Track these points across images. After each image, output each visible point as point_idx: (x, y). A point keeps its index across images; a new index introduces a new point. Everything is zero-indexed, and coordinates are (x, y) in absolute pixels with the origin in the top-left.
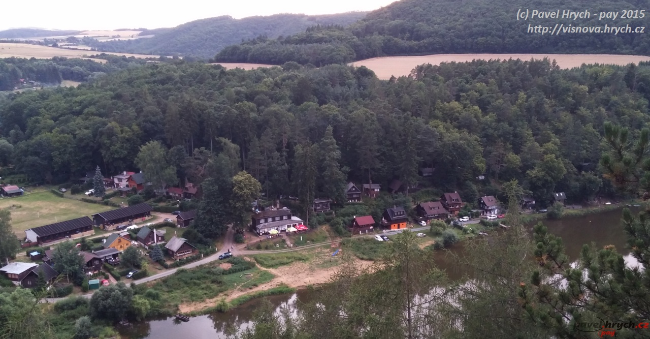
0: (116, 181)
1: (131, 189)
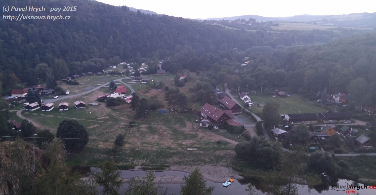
0: (334, 97)
1: (342, 103)
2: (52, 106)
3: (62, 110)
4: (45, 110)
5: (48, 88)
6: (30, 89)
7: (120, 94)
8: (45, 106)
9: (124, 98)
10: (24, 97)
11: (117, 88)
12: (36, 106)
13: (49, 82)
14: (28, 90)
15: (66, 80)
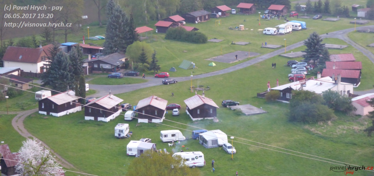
2: (117, 105)
3: (146, 121)
4: (96, 119)
5: (111, 48)
6: (56, 49)
7: (336, 83)
8: (95, 104)
9: (352, 96)
10: (39, 71)
11: (329, 60)
12: (69, 103)
13: (116, 29)
14: (52, 53)
15: (167, 24)
